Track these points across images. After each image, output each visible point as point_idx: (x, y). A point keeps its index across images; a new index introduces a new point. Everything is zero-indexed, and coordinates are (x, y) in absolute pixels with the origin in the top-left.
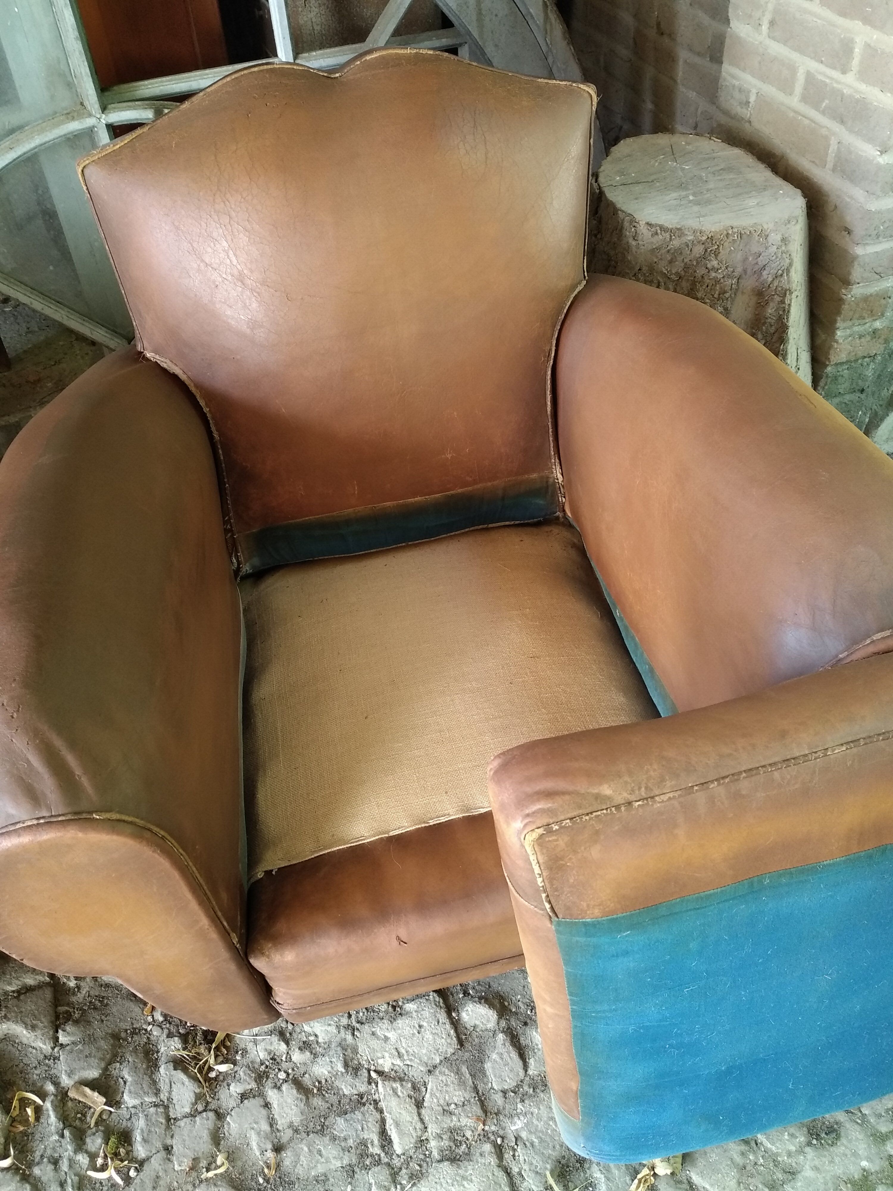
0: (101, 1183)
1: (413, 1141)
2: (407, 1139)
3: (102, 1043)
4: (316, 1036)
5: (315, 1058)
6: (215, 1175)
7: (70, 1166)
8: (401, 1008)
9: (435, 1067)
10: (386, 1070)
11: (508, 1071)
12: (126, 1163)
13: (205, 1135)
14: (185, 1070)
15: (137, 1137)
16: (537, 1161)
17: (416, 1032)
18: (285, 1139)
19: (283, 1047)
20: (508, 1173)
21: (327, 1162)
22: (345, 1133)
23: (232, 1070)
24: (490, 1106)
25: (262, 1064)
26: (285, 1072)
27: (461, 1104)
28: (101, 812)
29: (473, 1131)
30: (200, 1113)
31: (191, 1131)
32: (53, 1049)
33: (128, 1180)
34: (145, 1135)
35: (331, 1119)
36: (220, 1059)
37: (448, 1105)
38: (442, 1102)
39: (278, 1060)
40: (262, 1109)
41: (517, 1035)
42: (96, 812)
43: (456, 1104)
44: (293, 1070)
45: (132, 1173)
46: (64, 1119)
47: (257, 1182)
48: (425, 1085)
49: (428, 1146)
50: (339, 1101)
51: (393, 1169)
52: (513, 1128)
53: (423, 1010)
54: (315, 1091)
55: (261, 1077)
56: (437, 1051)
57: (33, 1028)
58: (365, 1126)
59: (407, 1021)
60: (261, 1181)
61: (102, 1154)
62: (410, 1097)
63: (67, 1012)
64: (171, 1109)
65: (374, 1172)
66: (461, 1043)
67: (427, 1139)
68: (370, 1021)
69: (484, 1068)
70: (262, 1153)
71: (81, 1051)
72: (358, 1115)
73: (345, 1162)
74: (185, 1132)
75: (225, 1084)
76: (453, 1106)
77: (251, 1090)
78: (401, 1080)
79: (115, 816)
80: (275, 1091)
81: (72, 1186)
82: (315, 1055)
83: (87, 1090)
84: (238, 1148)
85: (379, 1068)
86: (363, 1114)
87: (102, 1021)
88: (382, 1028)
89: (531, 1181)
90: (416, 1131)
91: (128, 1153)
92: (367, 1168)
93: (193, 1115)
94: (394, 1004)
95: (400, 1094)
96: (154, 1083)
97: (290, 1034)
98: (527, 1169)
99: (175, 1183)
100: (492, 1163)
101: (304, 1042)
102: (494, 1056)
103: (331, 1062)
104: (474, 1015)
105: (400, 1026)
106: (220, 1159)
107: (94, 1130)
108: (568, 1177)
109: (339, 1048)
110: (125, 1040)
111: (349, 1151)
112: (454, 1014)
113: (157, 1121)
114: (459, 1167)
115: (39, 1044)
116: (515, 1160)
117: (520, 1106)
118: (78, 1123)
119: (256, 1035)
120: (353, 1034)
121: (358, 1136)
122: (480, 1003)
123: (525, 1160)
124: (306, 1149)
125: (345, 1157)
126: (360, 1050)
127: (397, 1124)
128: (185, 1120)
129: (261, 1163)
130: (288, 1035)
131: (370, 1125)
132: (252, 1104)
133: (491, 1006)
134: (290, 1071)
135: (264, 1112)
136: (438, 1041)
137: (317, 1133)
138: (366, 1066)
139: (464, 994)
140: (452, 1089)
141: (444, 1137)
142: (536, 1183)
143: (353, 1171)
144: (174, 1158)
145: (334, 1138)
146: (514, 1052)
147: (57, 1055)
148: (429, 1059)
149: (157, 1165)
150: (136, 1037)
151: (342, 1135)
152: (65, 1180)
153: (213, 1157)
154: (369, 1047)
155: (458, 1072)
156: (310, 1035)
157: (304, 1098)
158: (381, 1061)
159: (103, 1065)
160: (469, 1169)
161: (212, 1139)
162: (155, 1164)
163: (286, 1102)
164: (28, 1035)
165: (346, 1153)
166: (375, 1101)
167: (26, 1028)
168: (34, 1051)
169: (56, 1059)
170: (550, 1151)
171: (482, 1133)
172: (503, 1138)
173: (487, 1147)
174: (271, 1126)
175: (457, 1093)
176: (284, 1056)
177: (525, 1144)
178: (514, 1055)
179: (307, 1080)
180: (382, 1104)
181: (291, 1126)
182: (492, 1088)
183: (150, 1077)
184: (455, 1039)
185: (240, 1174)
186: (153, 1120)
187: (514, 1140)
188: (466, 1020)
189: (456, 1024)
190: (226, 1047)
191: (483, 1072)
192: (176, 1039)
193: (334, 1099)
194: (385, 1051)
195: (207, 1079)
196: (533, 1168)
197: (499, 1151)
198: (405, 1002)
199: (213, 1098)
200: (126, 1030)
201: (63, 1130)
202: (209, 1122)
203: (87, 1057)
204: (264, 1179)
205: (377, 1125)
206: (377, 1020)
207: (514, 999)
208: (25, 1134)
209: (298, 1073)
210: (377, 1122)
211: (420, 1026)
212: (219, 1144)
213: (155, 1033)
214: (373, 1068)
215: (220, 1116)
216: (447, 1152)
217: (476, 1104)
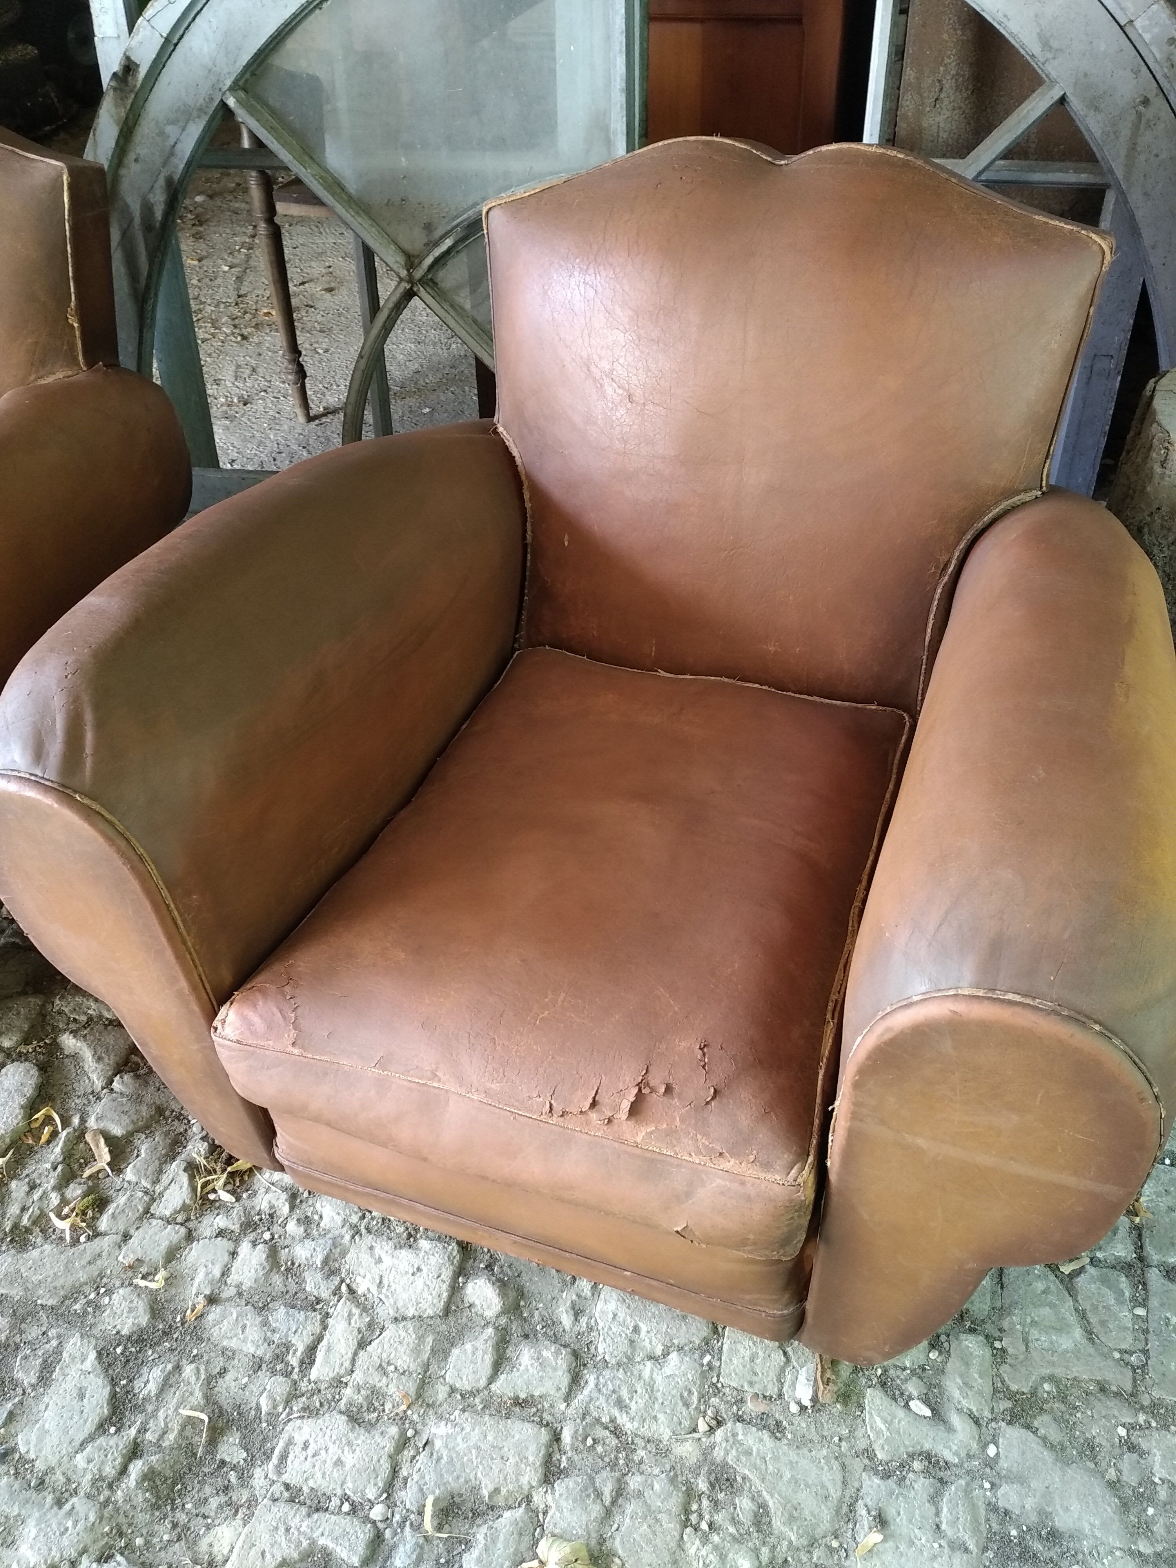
0: (54, 1230)
1: (331, 1375)
2: (327, 1369)
3: (144, 1109)
4: (321, 1217)
5: (305, 1237)
6: (146, 1287)
7: (41, 1198)
8: (415, 1240)
9: (404, 1318)
10: (359, 1293)
11: (471, 1371)
12: (84, 1224)
13: (164, 1245)
14: (192, 1178)
15: (111, 1209)
16: (430, 1478)
17: (411, 1272)
18: (224, 1295)
19: (286, 1209)
20: (395, 1471)
21: (244, 1341)
22: (278, 1324)
23: (231, 1203)
24: (429, 1392)
25: (258, 1214)
26: (271, 1234)
27: (401, 1371)
28: (86, 796)
29: (394, 1407)
30: (177, 1224)
31: (156, 1234)
32: (103, 1089)
33: (75, 1242)
34: (118, 1211)
35: (276, 1304)
36: (229, 1187)
37: (389, 1364)
38: (384, 1356)
39: (275, 1220)
40: (227, 1254)
41: (508, 1342)
42: (80, 793)
43: (396, 1368)
44: (280, 1237)
45: (83, 1239)
46: (68, 1156)
47: (174, 1318)
48: (382, 1329)
49: (343, 1391)
50: (296, 1293)
51: (296, 1390)
52: (433, 1430)
53: (433, 1255)
54: (282, 1269)
55: (249, 1225)
56: (417, 1304)
57: (99, 1059)
58: (300, 1330)
59: (410, 1256)
60: (178, 1319)
61: (72, 1205)
62: (359, 1331)
63: (138, 1064)
64: (155, 1204)
65: (277, 1380)
66: (447, 1312)
67: (346, 1384)
68: (378, 1234)
69: (450, 1351)
70: (197, 1295)
71: (123, 1105)
72: (301, 1316)
73: (258, 1352)
74: (150, 1232)
75: (216, 1212)
76: (392, 1368)
77: (232, 1231)
78: (365, 1310)
79: (96, 806)
80: (250, 1245)
81: (30, 1216)
82: (308, 1235)
83: (102, 1141)
84: (183, 1277)
85: (354, 1286)
86: (306, 1318)
87: (159, 1089)
88: (383, 1248)
89: (409, 1495)
90: (340, 1368)
91: (93, 1218)
92: (274, 1373)
93: (169, 1221)
94: (412, 1232)
95: (353, 1321)
96: (160, 1171)
97: (301, 1202)
98: (415, 1480)
99: (109, 1272)
100: (386, 1449)
101: (307, 1217)
102: (468, 1346)
103: (315, 1249)
104: (479, 1293)
105: (401, 1256)
106: (161, 1276)
107: (83, 1181)
108: (450, 1518)
109: (330, 1242)
110: (166, 1119)
111: (269, 1345)
112: (460, 1279)
113: (136, 1205)
114: (353, 1429)
115: (94, 1077)
116: (411, 1462)
117: (457, 1413)
118: (76, 1166)
119: (273, 1184)
120: (353, 1237)
121: (286, 1336)
122: (493, 1284)
123: (420, 1469)
124: (235, 1316)
125: (262, 1347)
126: (348, 1256)
127: (329, 1349)
128: (159, 1221)
129: (190, 1303)
130: (298, 1201)
131: (305, 1332)
132: (224, 1244)
133: (503, 1294)
134: (276, 1236)
135: (226, 1258)
136: (426, 1294)
137: (255, 1308)
138: (343, 1275)
139: (487, 1267)
140: (402, 1350)
141: (363, 1392)
142: (412, 1500)
143: (260, 1367)
144: (124, 1249)
145: (265, 1323)
146: (490, 1356)
147: (102, 1096)
148: (404, 1306)
149: (107, 1244)
150: (176, 1122)
151: (274, 1325)
152: (29, 1208)
153: (156, 1270)
154: (358, 1258)
155: (421, 1338)
156: (317, 1213)
157: (268, 1268)
158: (359, 1279)
159: (130, 1128)
160: (361, 1438)
161: (166, 1253)
162: (104, 1243)
163: (250, 1262)
164: (91, 1064)
165: (266, 1344)
166: (328, 1314)
167: (93, 1056)
168: (87, 1081)
169: (99, 1099)
170: (450, 1479)
171: (401, 1415)
172: (416, 1432)
173: (394, 1430)
174: (223, 1275)
175: (405, 1358)
176: (282, 1219)
177: (432, 1454)
178: (489, 1359)
179: (283, 1254)
180: (330, 1321)
181: (238, 1286)
182: (443, 1377)
183: (161, 1164)
184: (442, 1303)
185: (166, 1301)
186: (133, 1203)
187: (424, 1442)
188: (467, 1292)
189: (455, 1290)
190: (242, 1181)
191: (446, 1354)
192: (206, 1144)
193: (293, 1287)
194: (370, 1272)
195: (204, 1198)
196: (422, 1482)
197: (403, 1443)
198: (424, 1237)
199: (197, 1218)
200: (173, 1111)
201: (59, 1164)
202: (176, 1236)
203: (123, 1112)
204: (182, 1319)
205: (311, 1338)
206: (384, 1237)
207: (534, 1303)
208: (30, 1148)
209: (282, 1242)
210: (312, 1335)
211: (419, 1269)
212: (170, 1262)
213: (194, 1129)
214: (348, 1281)
215: (190, 1237)
216: (355, 1409)
217: (416, 1381)
